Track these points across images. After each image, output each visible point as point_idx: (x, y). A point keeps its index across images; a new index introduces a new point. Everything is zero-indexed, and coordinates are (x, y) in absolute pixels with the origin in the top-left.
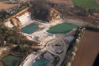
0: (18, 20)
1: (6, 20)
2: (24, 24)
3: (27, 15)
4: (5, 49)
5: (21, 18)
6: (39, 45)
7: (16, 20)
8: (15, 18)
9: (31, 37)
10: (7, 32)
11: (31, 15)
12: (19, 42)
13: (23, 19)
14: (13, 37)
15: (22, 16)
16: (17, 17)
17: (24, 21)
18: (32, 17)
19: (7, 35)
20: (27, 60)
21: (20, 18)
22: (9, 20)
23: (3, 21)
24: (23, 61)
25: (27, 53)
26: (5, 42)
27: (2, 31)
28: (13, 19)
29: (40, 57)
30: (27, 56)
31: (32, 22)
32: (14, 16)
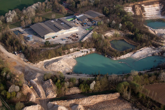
0: (143, 9)
1: (127, 4)
2: (148, 16)
3: (157, 7)
4: (118, 33)
5: (148, 9)
6: (162, 41)
7: (140, 8)
8: (140, 6)
9: (154, 32)
10: (125, 16)
11: (163, 8)
12: (137, 30)
13: (150, 10)
14: (131, 23)
15: (150, 6)
16: (143, 5)
17: (150, 12)
18: (163, 11)
19: (125, 19)
20: (141, 51)
21: (146, 8)
22: (131, 6)
23: (123, 4)
24: (137, 50)
25: (144, 44)
26: (121, 25)
27: (119, 14)
28: (136, 6)
29: (159, 54)
30: (143, 47)
31: (161, 17)
32: (139, 3)
